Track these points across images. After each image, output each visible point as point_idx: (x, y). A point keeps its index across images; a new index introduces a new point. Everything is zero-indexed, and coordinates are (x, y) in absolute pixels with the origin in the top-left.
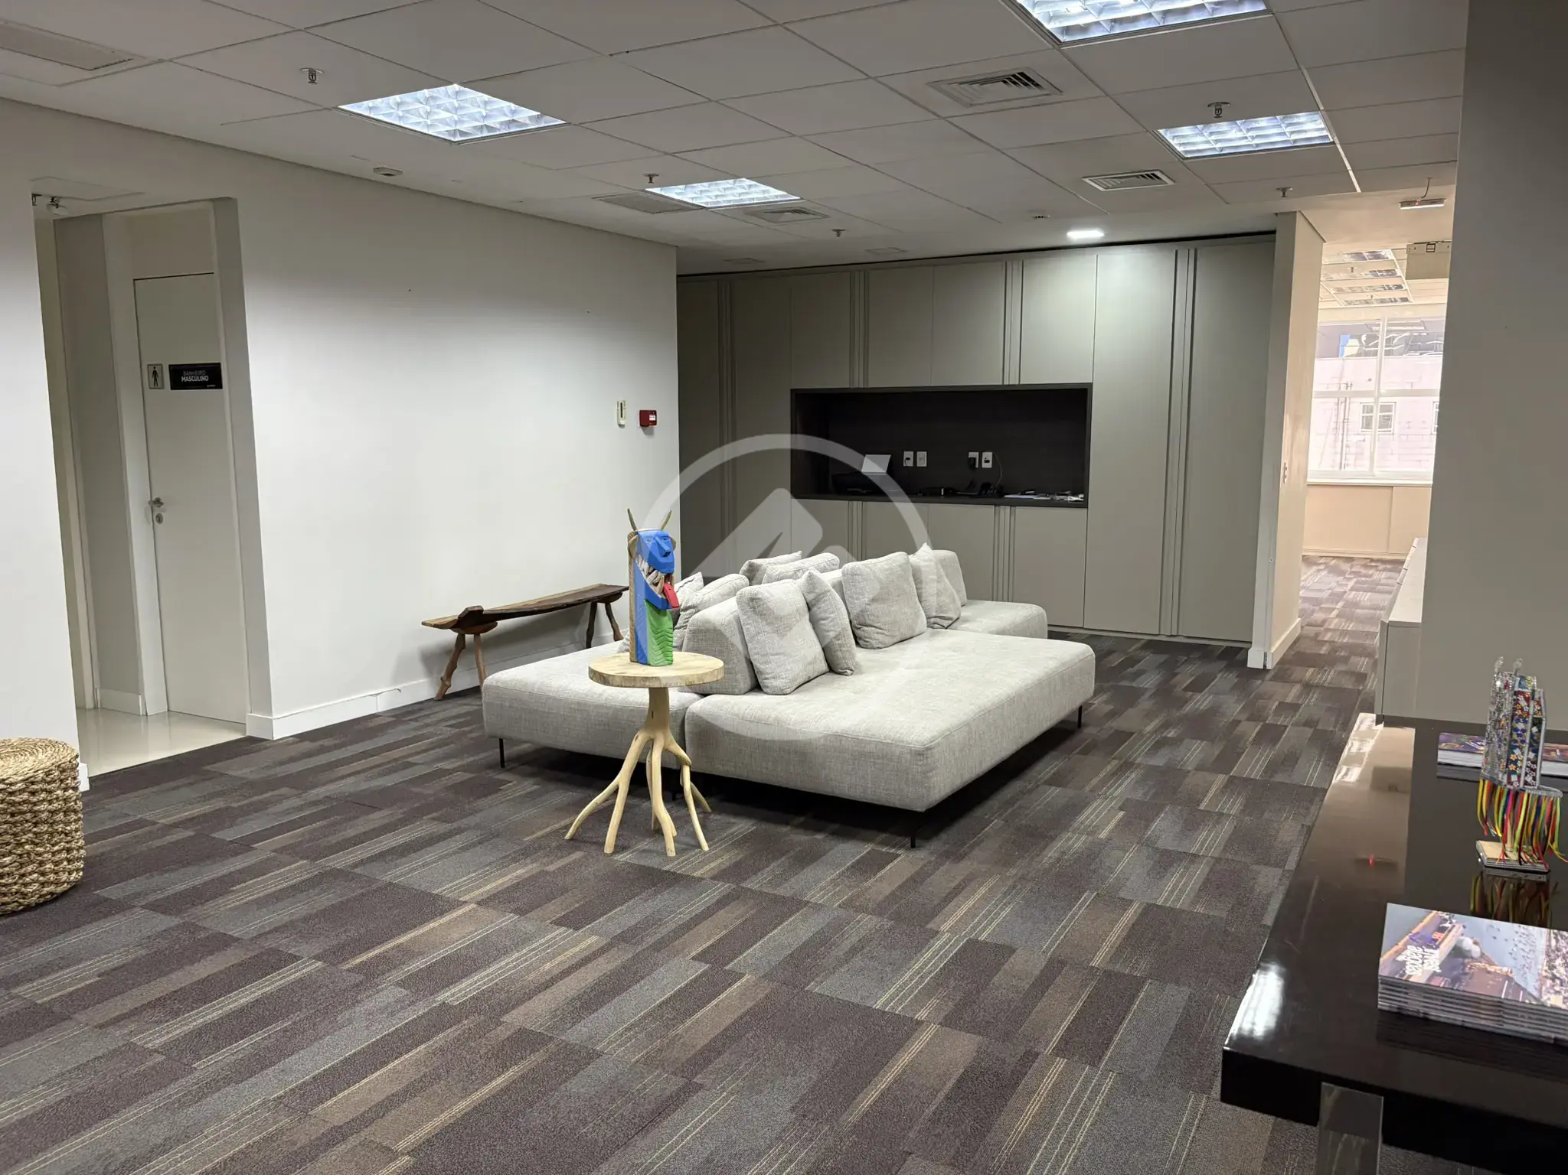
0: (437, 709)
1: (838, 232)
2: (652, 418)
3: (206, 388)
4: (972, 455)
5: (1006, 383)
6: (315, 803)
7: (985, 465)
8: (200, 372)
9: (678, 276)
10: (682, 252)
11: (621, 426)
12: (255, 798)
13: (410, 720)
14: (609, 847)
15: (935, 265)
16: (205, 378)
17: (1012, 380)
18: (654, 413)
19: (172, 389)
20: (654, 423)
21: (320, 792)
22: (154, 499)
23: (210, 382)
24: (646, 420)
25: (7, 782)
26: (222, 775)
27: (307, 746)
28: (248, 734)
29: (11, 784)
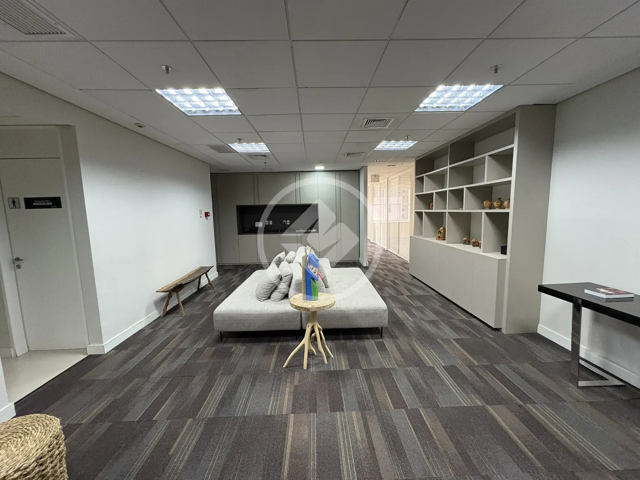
0: (166, 321)
1: (265, 163)
2: (209, 214)
3: (50, 208)
4: (284, 221)
5: (297, 203)
6: (159, 383)
7: (288, 224)
8: (46, 201)
9: (211, 173)
10: (211, 166)
11: (201, 217)
12: (126, 390)
13: (160, 329)
14: (305, 367)
15: (276, 174)
16: (51, 204)
17: (298, 203)
18: (209, 213)
19: (26, 208)
20: (209, 216)
21: (156, 376)
22: (14, 258)
23: (52, 205)
24: (207, 214)
25: (22, 468)
26: (94, 381)
27: (124, 353)
28: (89, 354)
29: (25, 468)
